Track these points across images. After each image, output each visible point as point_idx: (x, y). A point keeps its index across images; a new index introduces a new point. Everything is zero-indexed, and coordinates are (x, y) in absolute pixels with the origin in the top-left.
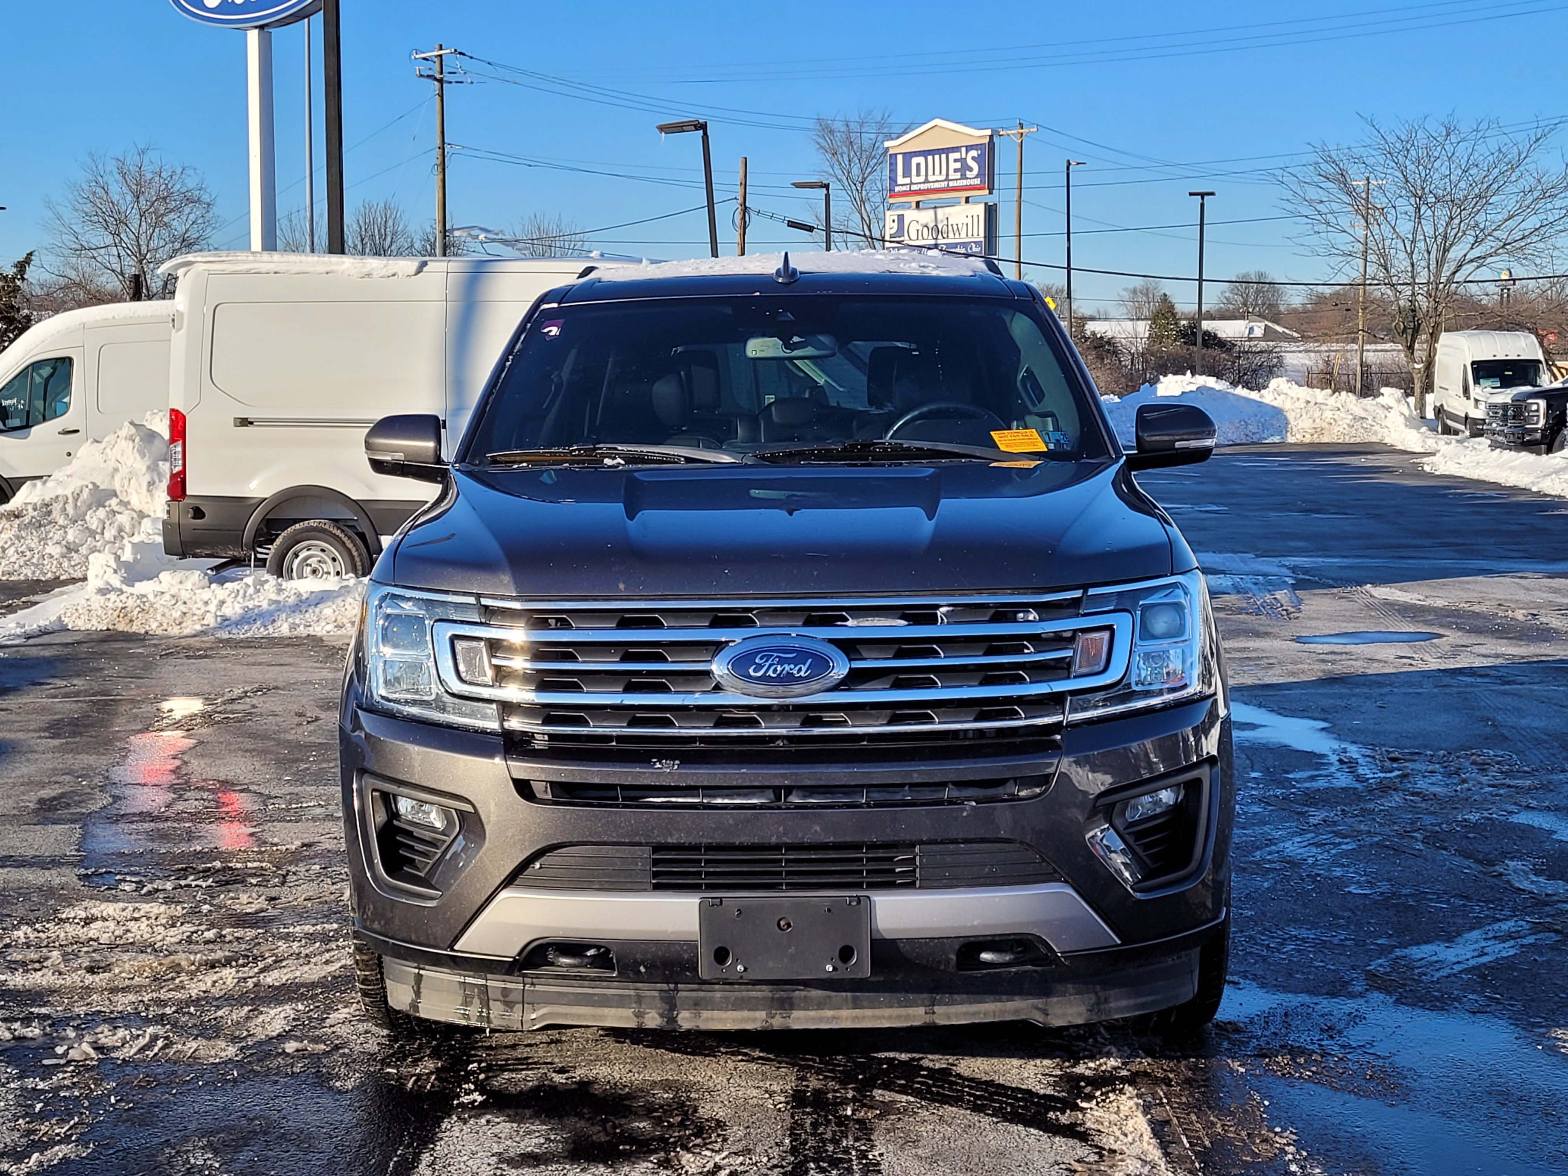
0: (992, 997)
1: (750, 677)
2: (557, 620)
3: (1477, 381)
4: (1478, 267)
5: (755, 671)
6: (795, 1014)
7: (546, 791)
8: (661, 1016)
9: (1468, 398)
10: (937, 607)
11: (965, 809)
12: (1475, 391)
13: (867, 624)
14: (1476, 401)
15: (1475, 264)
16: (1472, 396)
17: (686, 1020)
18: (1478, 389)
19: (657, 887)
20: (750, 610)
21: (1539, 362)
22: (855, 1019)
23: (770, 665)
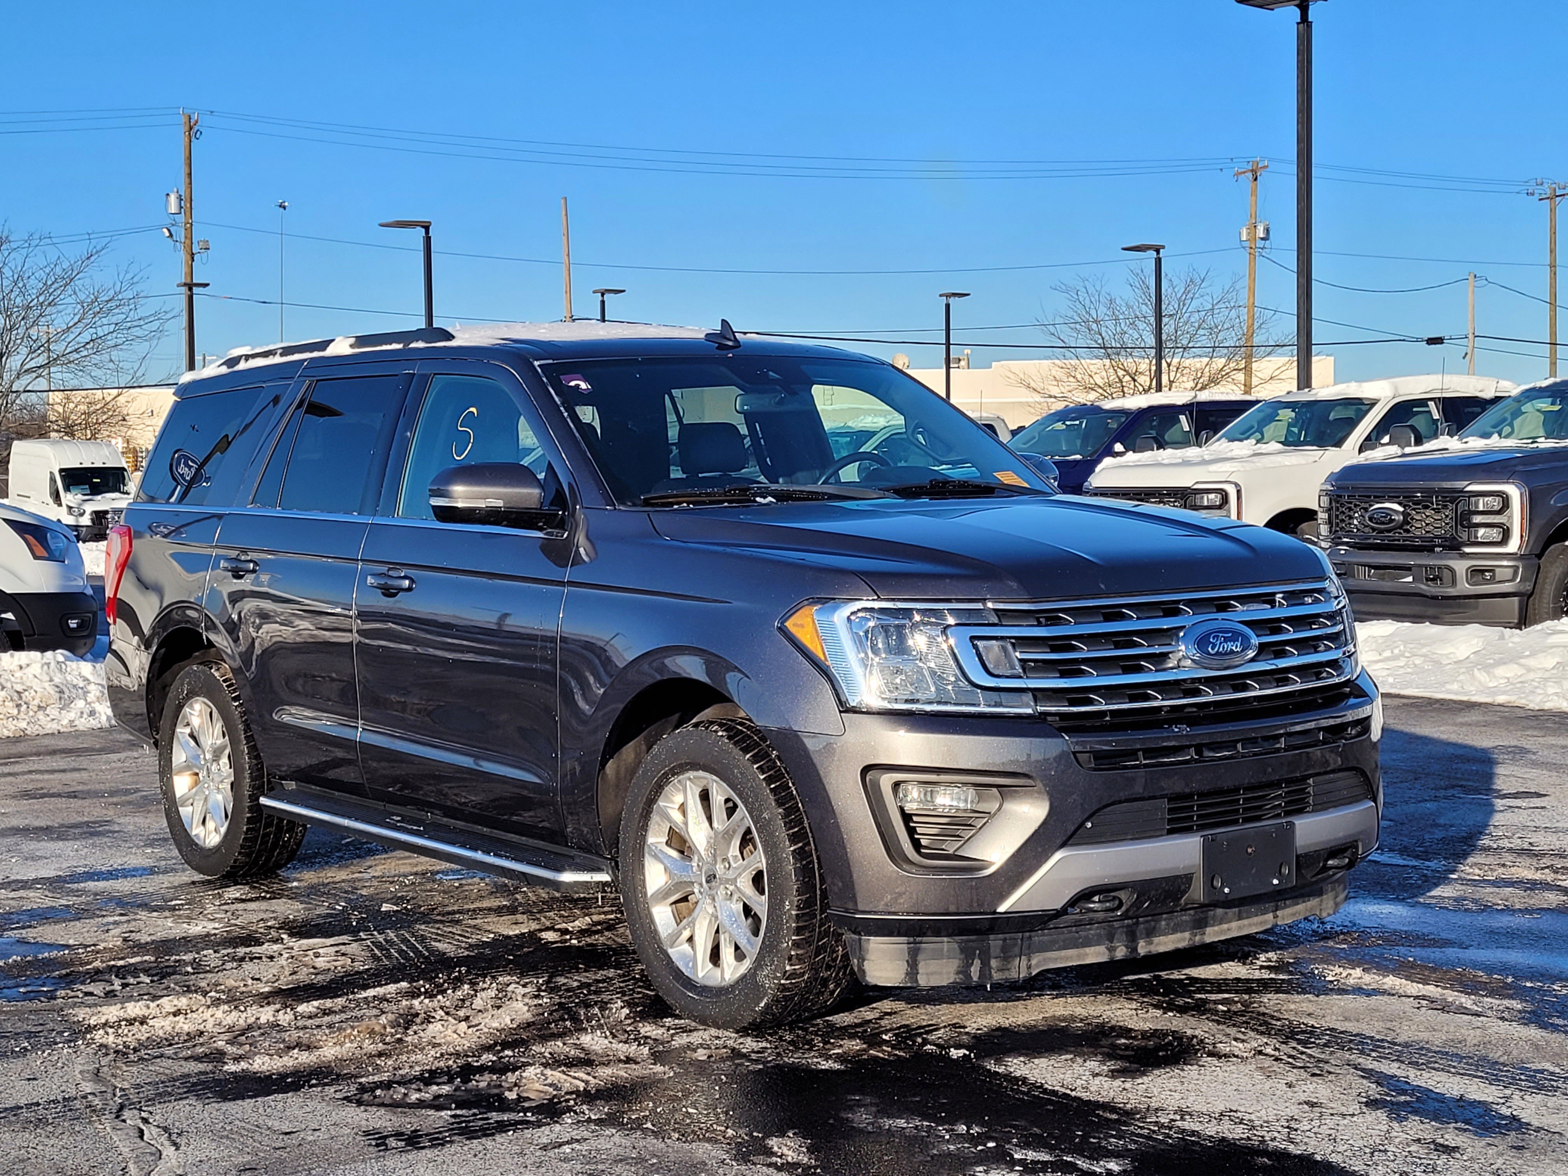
0: (1302, 900)
1: (1209, 654)
2: (1047, 619)
3: (67, 489)
4: (37, 377)
5: (1213, 649)
6: (1209, 930)
7: (1090, 761)
8: (1126, 947)
9: (60, 505)
10: (1274, 594)
11: (1339, 746)
12: (68, 498)
13: (1252, 608)
14: (70, 508)
15: (34, 375)
16: (64, 502)
17: (1143, 949)
18: (69, 496)
19: (1170, 832)
20: (1178, 602)
21: (124, 469)
22: (1240, 928)
23: (1221, 643)
